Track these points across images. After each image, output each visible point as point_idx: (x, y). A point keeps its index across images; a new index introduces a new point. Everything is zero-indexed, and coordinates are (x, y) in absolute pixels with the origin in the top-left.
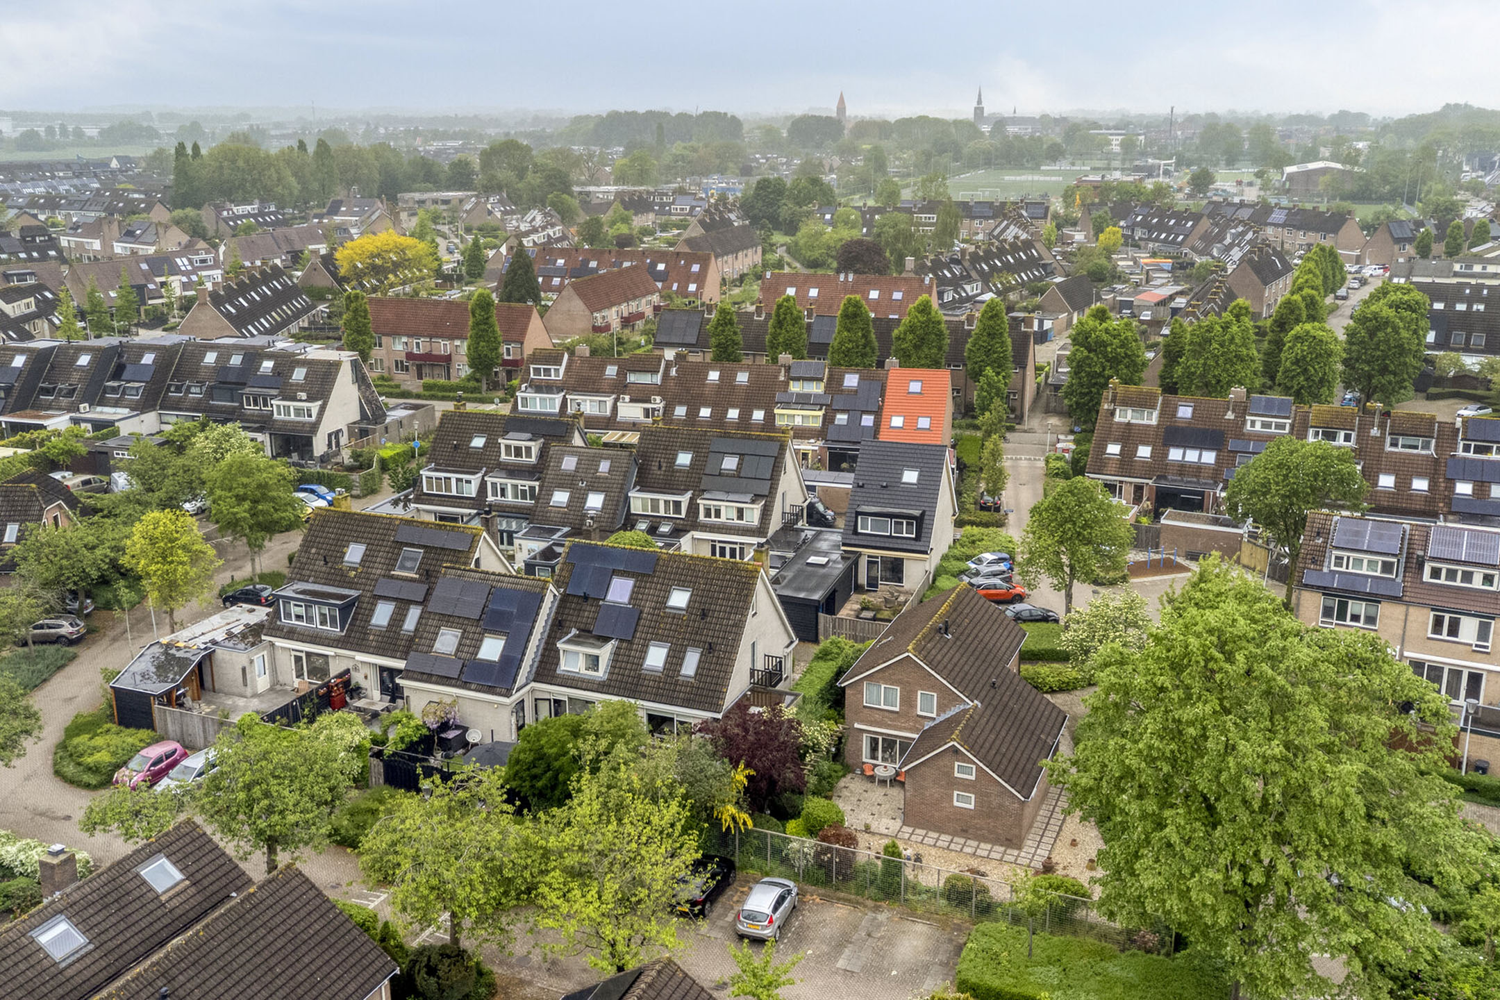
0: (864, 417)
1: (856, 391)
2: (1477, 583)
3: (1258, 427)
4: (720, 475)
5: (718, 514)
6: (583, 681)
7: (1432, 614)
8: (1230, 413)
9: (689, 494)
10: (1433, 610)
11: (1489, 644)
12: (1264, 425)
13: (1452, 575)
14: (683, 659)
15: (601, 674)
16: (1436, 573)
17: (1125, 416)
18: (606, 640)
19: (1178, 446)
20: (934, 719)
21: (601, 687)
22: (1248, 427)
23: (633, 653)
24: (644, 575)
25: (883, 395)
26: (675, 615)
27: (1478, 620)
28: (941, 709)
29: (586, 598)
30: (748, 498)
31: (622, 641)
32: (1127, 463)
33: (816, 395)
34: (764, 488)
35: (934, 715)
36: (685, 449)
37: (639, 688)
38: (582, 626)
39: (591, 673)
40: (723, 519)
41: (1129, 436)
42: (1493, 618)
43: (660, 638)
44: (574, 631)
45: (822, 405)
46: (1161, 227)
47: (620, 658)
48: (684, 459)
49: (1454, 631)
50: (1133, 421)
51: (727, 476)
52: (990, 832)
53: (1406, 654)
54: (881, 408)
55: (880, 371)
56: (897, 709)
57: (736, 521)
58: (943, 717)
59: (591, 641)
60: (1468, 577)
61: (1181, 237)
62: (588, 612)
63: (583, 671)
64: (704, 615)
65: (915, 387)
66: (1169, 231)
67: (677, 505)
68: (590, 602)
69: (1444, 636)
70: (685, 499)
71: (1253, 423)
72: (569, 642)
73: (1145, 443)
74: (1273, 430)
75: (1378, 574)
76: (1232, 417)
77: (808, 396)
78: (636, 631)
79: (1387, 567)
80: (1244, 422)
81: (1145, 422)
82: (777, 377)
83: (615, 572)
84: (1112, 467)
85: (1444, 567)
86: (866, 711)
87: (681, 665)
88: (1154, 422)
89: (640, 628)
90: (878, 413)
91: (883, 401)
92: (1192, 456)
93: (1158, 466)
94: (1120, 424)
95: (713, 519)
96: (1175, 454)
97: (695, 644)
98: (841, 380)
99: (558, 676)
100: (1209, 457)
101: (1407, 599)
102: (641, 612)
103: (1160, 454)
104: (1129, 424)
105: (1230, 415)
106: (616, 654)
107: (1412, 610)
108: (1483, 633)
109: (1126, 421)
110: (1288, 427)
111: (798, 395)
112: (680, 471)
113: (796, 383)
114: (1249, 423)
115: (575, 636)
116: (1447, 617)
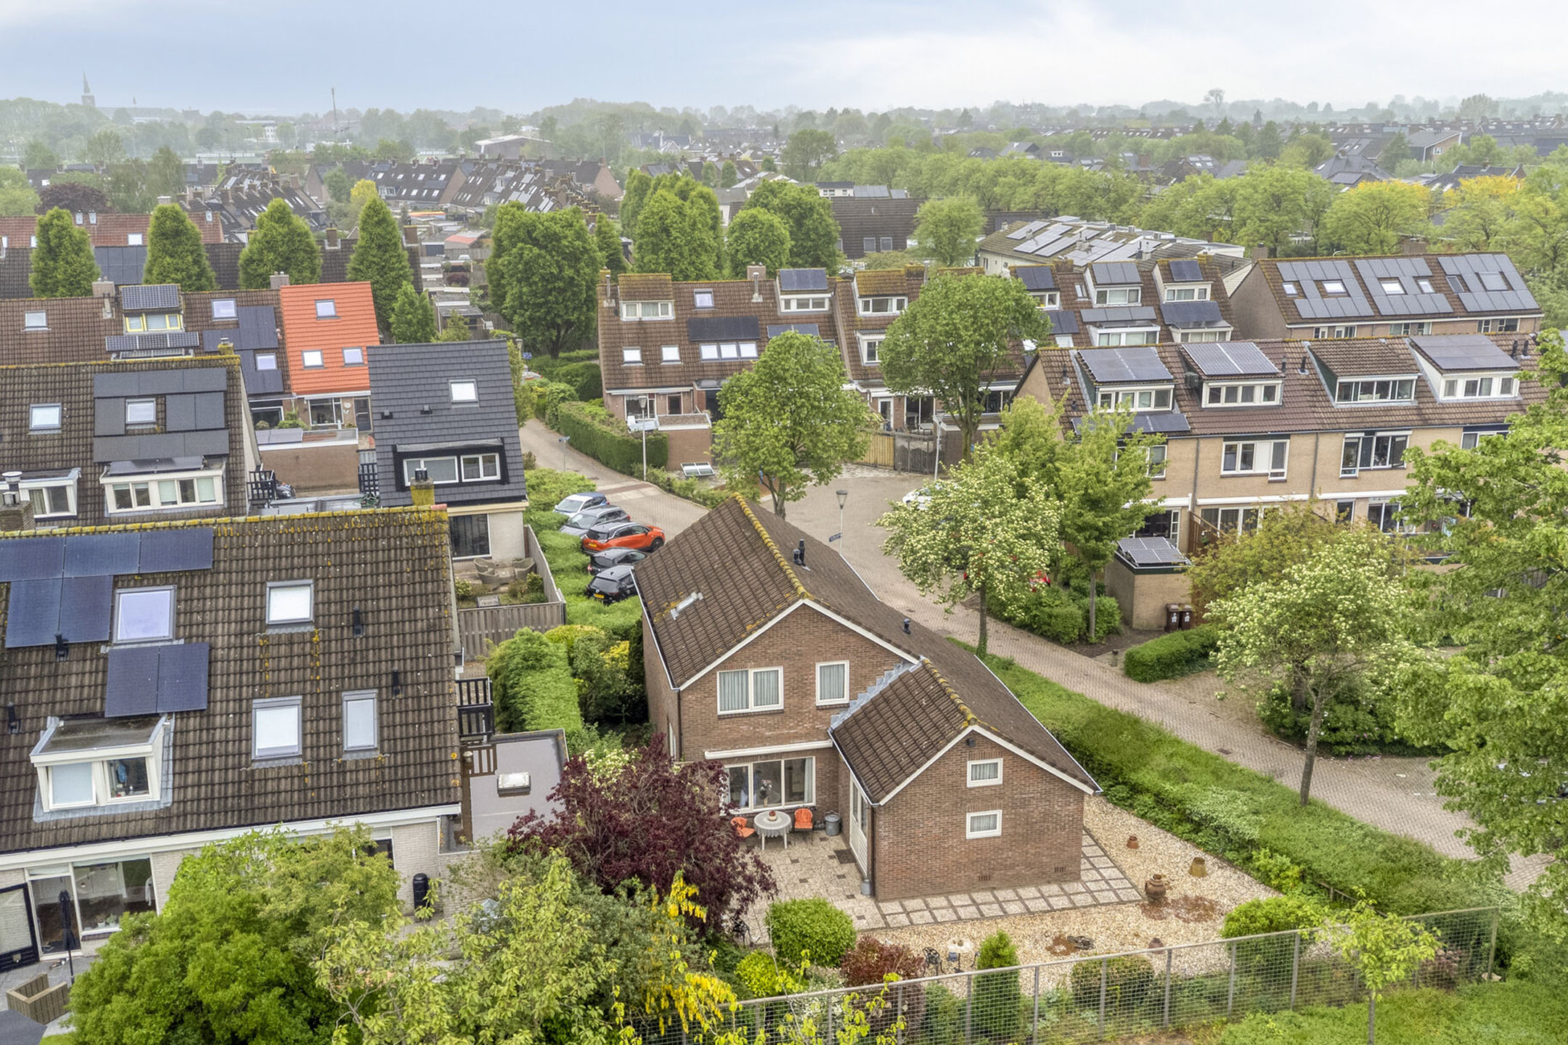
0: (259, 358)
1: (237, 324)
2: (1259, 400)
3: (794, 307)
4: (127, 433)
5: (144, 497)
6: (112, 821)
7: (1224, 444)
8: (756, 295)
9: (75, 473)
10: (1226, 439)
11: (1285, 470)
12: (802, 304)
13: (1232, 393)
14: (339, 718)
15: (157, 794)
16: (1215, 395)
17: (631, 313)
18: (147, 721)
19: (709, 342)
20: (846, 706)
21: (164, 823)
22: (783, 309)
23: (218, 735)
24: (192, 573)
25: (279, 322)
26: (291, 635)
27: (1273, 441)
28: (858, 684)
29: (62, 647)
30: (198, 460)
31: (183, 715)
32: (653, 371)
33: (173, 336)
34: (220, 443)
35: (845, 700)
36: (43, 399)
37: (257, 801)
38: (71, 708)
39: (124, 799)
40: (155, 505)
41: (646, 337)
42: (1288, 437)
43: (275, 691)
44: (53, 724)
45: (187, 348)
46: (410, 183)
47: (192, 751)
48: (45, 417)
49: (1248, 460)
50: (645, 319)
51: (141, 433)
52: (1029, 866)
53: (1200, 501)
54: (282, 343)
55: (264, 292)
56: (780, 706)
57: (181, 505)
58: (864, 699)
59: (110, 731)
60: (1248, 393)
61: (436, 193)
62: (76, 676)
63: (107, 800)
64: (358, 621)
65: (326, 309)
66: (421, 186)
67: (58, 495)
68: (74, 653)
69: (1238, 471)
70: (69, 481)
71: (788, 303)
72: (54, 745)
73: (669, 343)
74: (811, 309)
75: (1152, 409)
76: (760, 300)
77: (162, 337)
78: (211, 688)
79: (1161, 398)
80: (776, 305)
81: (660, 317)
82: (96, 315)
83: (120, 582)
84: (637, 378)
85: (1223, 385)
86: (723, 724)
87: (339, 731)
88: (671, 316)
89: (219, 681)
90: (279, 350)
91: (282, 333)
92: (729, 351)
93: (692, 369)
94: (629, 324)
95: (136, 508)
96: (708, 352)
97: (358, 683)
98: (208, 312)
99: (42, 829)
100: (749, 350)
101: (1197, 431)
102: (212, 648)
103: (690, 356)
104: (640, 322)
105: (757, 298)
106: (179, 748)
107: (1203, 443)
108: (1278, 460)
109: (636, 318)
110: (827, 303)
111: (142, 338)
112: (44, 438)
113: (135, 321)
114: (783, 304)
115: (59, 732)
116: (1240, 444)
